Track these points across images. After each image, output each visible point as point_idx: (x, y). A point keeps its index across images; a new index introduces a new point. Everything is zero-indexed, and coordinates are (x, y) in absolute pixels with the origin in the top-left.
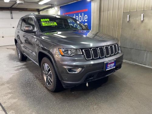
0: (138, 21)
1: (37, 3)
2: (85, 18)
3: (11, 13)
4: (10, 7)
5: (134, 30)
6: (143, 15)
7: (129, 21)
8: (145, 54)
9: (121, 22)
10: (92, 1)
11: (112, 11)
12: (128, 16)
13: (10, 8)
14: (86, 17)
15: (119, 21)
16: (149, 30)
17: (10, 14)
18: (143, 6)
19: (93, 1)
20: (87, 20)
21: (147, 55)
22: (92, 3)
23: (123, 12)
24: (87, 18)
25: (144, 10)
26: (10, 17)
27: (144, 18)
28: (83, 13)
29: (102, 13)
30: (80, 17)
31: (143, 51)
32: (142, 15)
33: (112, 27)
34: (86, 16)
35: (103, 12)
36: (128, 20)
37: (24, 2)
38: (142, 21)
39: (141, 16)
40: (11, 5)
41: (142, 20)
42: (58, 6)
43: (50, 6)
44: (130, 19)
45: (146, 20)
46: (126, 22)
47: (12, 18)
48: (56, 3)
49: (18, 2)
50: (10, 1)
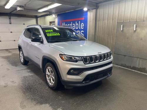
0: (130, 31)
1: (37, 10)
2: (81, 26)
3: (10, 18)
4: (9, 12)
5: (128, 38)
7: (123, 30)
8: (138, 61)
9: (116, 31)
11: (107, 21)
12: (122, 26)
14: (82, 25)
15: (113, 30)
16: (141, 39)
19: (90, 11)
20: (83, 28)
21: (139, 62)
22: (88, 12)
23: (117, 22)
24: (83, 26)
25: (136, 21)
26: (9, 23)
27: (137, 29)
28: (79, 22)
30: (77, 25)
31: (136, 58)
32: (135, 25)
33: (107, 35)
34: (82, 24)
35: (98, 22)
36: (122, 30)
37: (24, 9)
40: (11, 11)
41: (135, 30)
43: (49, 13)
44: (124, 29)
45: (139, 30)
46: (120, 31)
47: (10, 23)
48: (54, 11)
49: (19, 9)
50: (11, 8)
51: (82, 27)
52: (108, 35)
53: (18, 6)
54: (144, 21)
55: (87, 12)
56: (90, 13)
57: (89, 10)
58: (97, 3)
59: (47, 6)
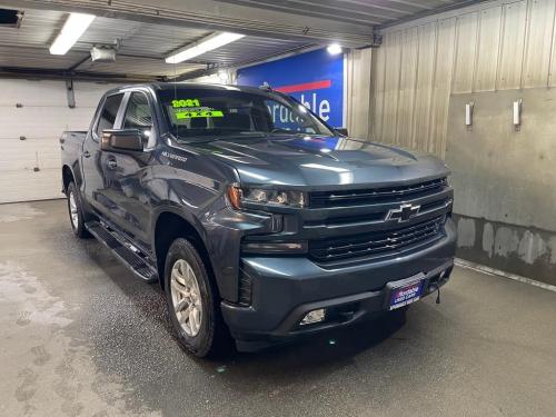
0: (501, 126)
1: (161, 58)
2: (321, 111)
3: (70, 89)
4: (67, 67)
5: (490, 155)
6: (520, 107)
7: (471, 124)
9: (445, 127)
10: (345, 56)
11: (413, 91)
12: (468, 107)
13: (66, 71)
14: (325, 107)
16: (542, 157)
17: (66, 91)
18: (518, 77)
19: (350, 55)
20: (328, 118)
22: (345, 61)
23: (452, 95)
24: (328, 110)
25: (521, 90)
26: (67, 104)
27: (523, 117)
28: (315, 95)
29: (379, 98)
32: (516, 105)
34: (325, 102)
35: (381, 94)
36: (468, 122)
37: (117, 55)
38: (517, 126)
39: (511, 107)
40: (73, 63)
41: (516, 121)
42: (229, 66)
43: (204, 66)
44: (476, 118)
45: (530, 122)
46: (462, 128)
47: (72, 107)
48: (223, 59)
49: (97, 54)
50: (70, 51)
51: (324, 115)
52: (417, 141)
53: (94, 45)
54: (549, 88)
55: (340, 58)
56: (350, 63)
57: (346, 51)
58: (375, 27)
59: (196, 41)
